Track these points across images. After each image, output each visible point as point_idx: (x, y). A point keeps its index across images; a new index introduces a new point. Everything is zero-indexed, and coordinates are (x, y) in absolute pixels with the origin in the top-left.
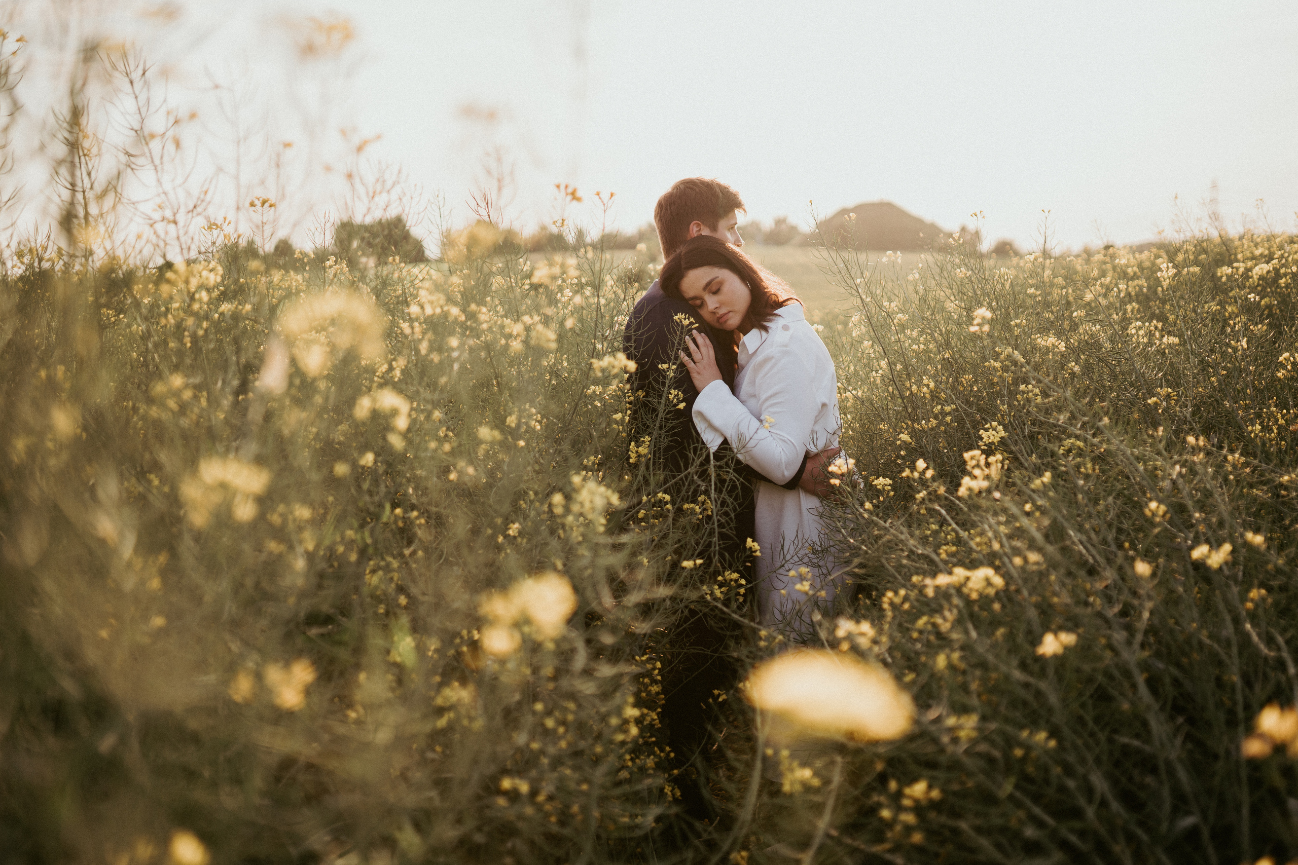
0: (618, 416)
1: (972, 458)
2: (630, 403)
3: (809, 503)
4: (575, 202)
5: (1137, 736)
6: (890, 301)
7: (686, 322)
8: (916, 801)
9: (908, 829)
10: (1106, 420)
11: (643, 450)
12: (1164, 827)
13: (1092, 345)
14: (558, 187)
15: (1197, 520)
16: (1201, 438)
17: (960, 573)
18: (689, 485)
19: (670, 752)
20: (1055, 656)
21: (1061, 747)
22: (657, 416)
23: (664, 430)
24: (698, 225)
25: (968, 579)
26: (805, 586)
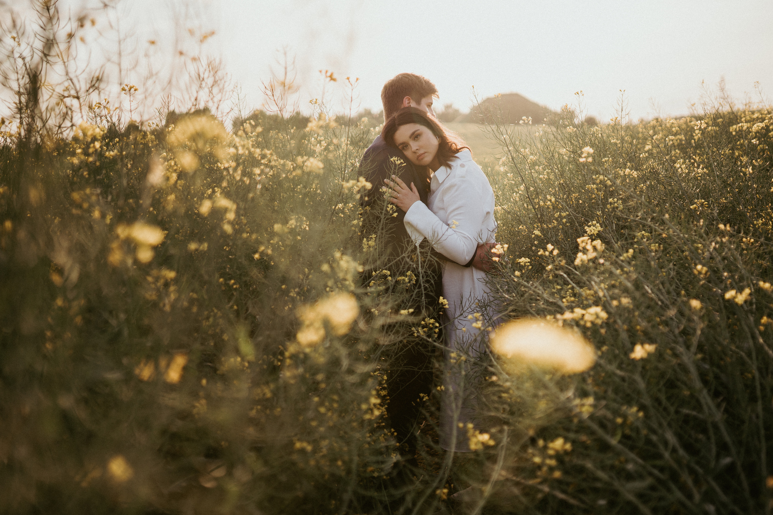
0: (355, 222)
1: (582, 242)
2: (361, 214)
3: (478, 275)
4: (332, 81)
5: (694, 409)
6: (525, 148)
7: (399, 162)
8: (557, 452)
9: (551, 469)
10: (667, 216)
11: (372, 243)
12: (713, 464)
13: (654, 173)
14: (321, 71)
15: (726, 277)
16: (728, 225)
17: (578, 312)
18: (404, 264)
19: (394, 432)
20: (642, 359)
21: (646, 416)
22: (380, 221)
23: (384, 231)
24: (409, 99)
25: (583, 315)
26: (479, 324)
